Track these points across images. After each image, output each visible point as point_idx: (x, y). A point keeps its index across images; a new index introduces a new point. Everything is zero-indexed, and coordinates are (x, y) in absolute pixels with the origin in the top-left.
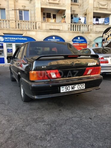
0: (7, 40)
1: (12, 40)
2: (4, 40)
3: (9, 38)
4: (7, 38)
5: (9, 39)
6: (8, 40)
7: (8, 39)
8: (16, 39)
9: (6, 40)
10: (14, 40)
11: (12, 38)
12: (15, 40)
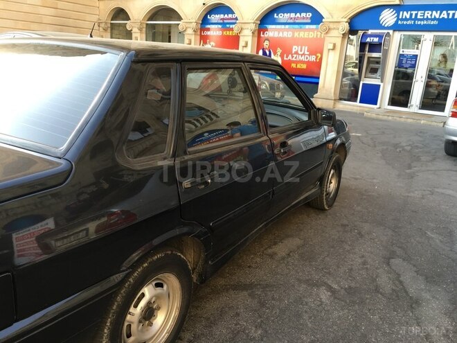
0: (406, 19)
1: (427, 19)
2: (397, 22)
3: (414, 13)
4: (406, 15)
5: (416, 19)
6: (409, 22)
7: (411, 18)
8: (444, 15)
9: (402, 20)
10: (435, 19)
11: (428, 14)
12: (438, 20)
